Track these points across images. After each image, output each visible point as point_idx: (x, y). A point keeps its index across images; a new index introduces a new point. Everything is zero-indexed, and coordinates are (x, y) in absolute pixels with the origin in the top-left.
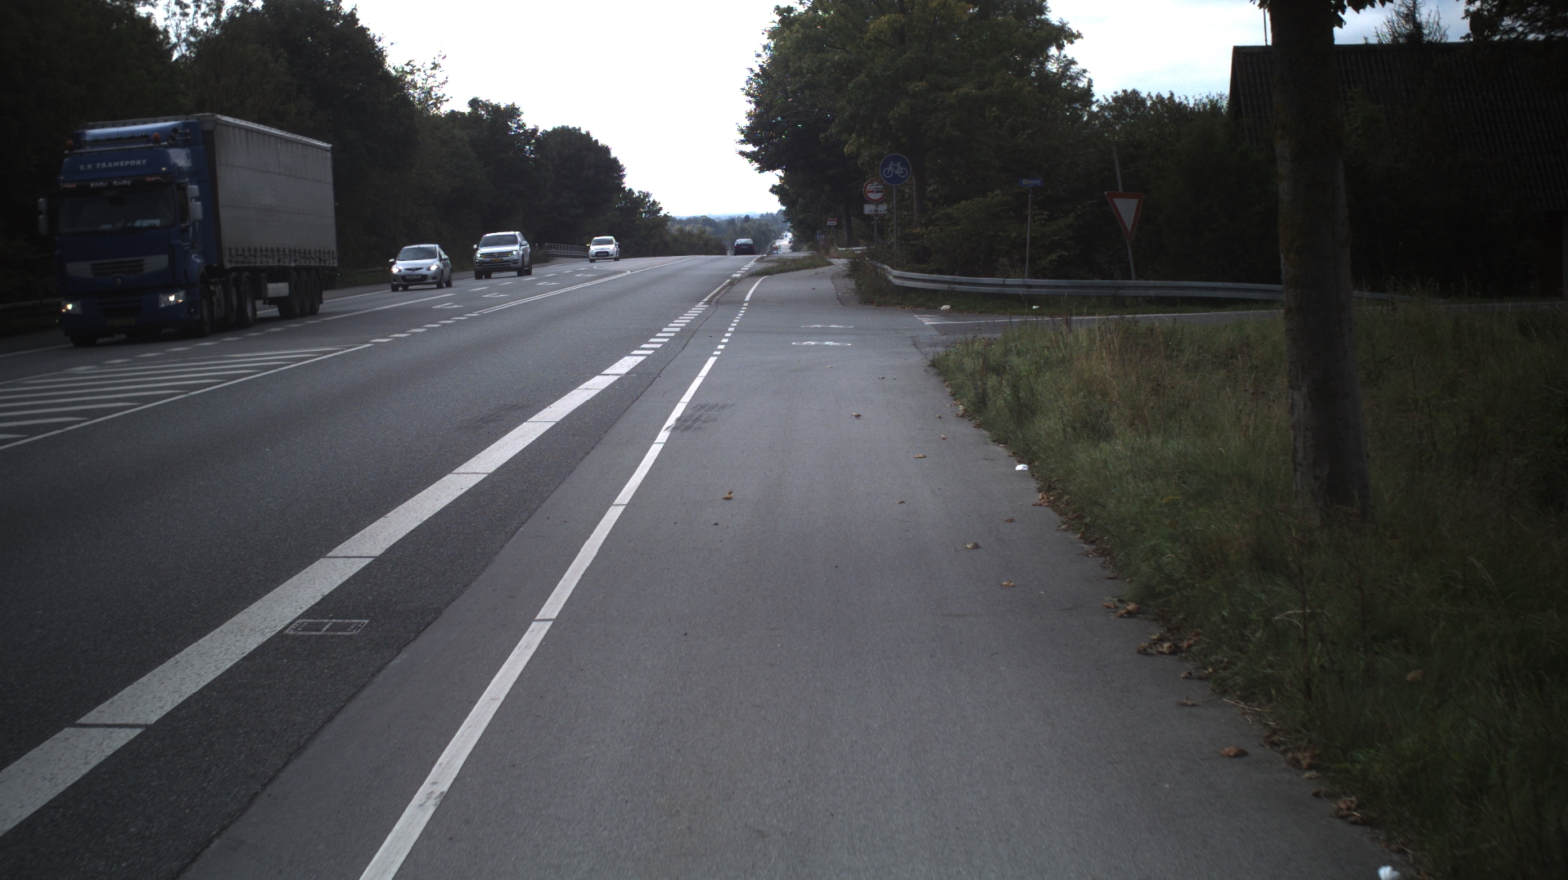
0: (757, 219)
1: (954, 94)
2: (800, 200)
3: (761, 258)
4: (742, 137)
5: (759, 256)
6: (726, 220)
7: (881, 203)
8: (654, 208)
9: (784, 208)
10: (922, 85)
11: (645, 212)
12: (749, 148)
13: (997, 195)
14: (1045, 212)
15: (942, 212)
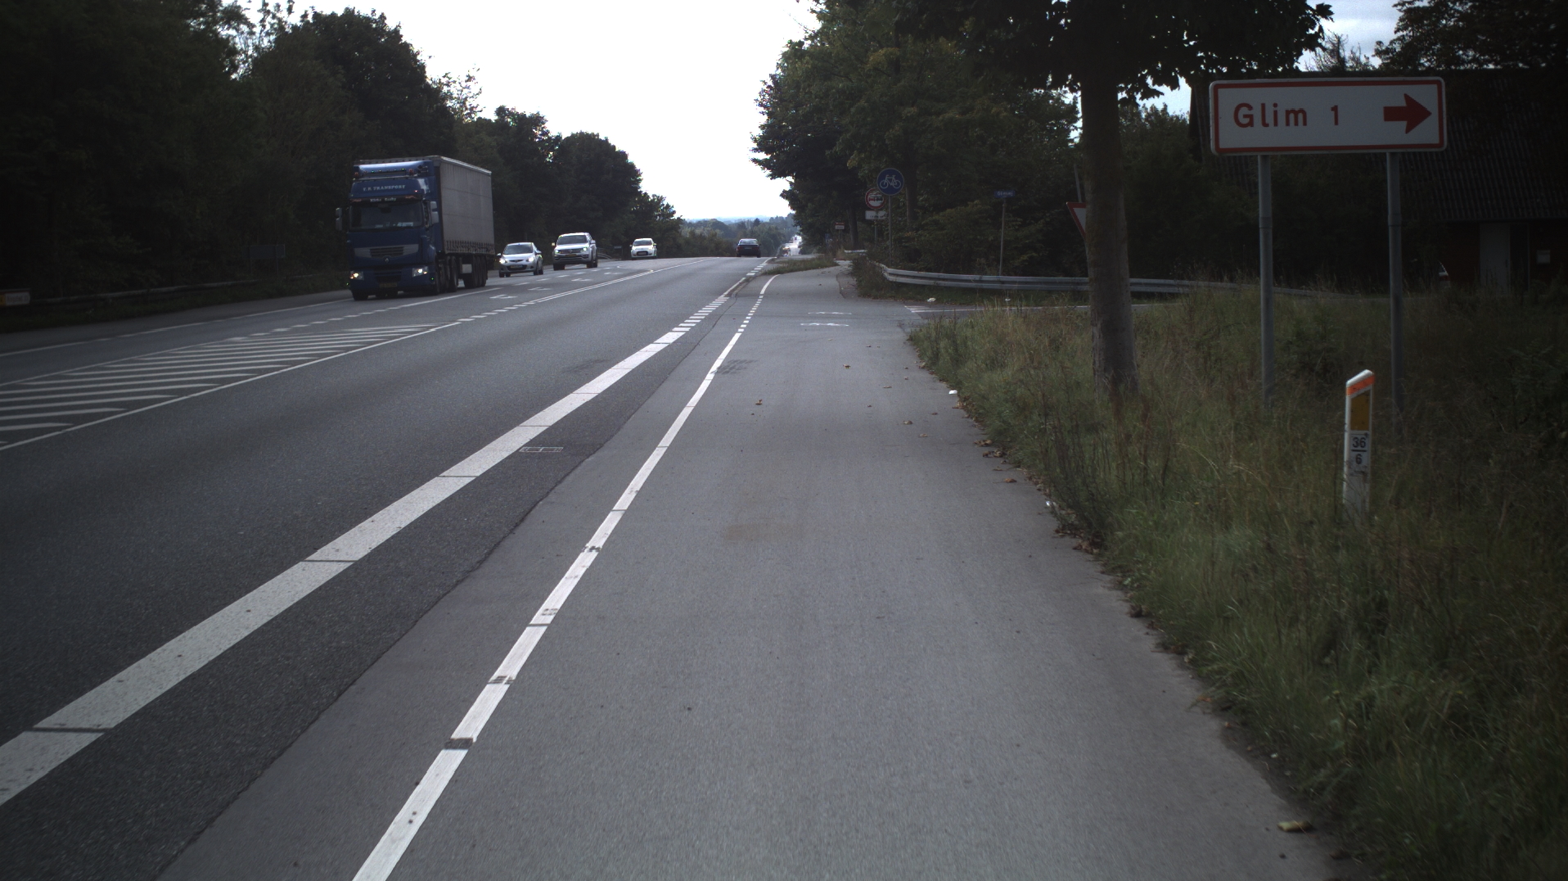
0: (767, 223)
1: (941, 118)
2: (809, 204)
3: (773, 260)
4: (755, 145)
5: (770, 258)
6: (736, 224)
7: (881, 210)
8: (668, 211)
9: (794, 212)
10: (913, 110)
11: (659, 215)
12: (762, 156)
13: (976, 205)
14: (1019, 219)
15: (930, 218)
